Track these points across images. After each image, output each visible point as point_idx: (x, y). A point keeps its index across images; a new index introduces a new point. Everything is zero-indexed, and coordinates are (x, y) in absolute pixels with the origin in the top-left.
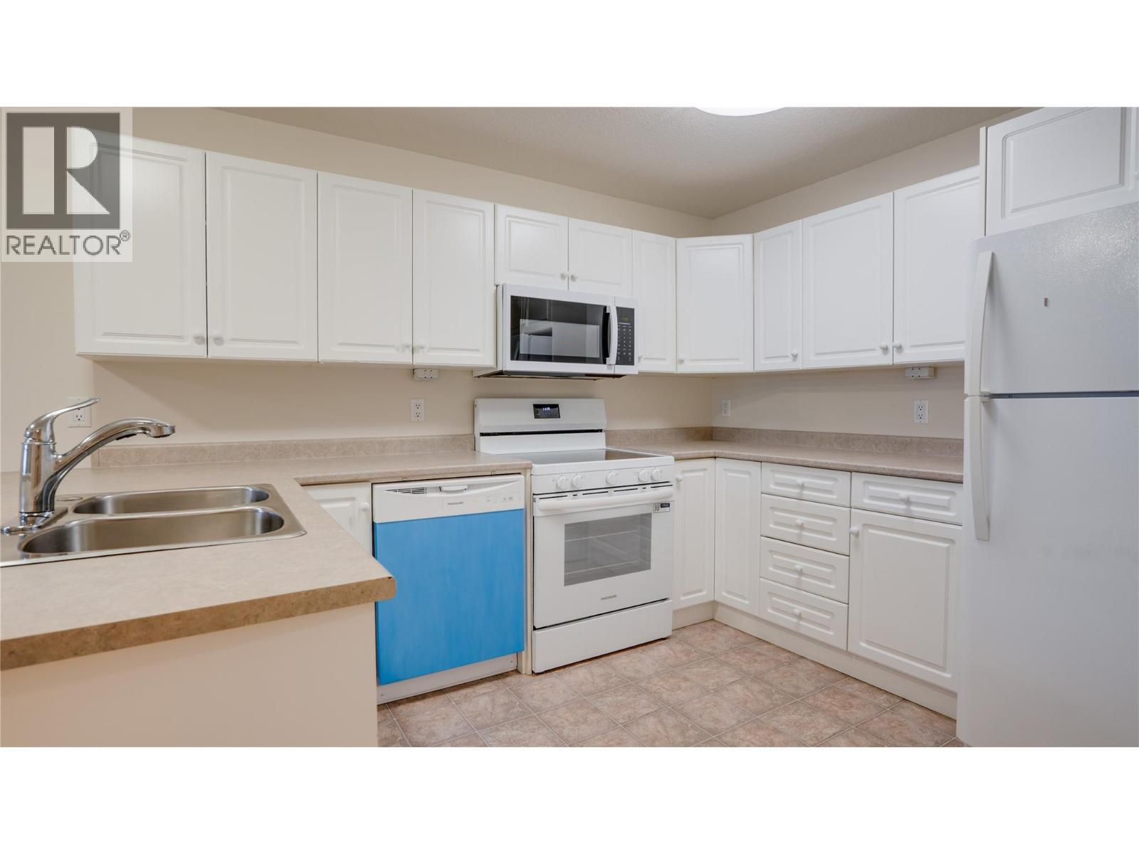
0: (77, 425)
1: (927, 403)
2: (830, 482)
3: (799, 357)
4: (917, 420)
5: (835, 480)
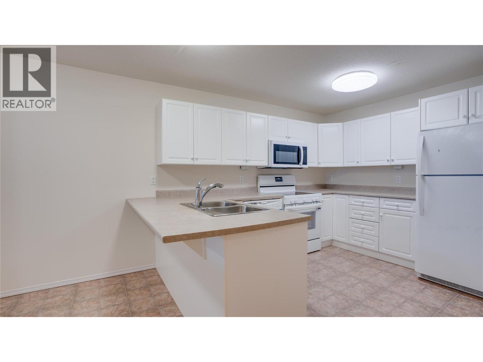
1: (400, 176)
2: (373, 201)
3: (359, 162)
4: (397, 182)
5: (374, 200)
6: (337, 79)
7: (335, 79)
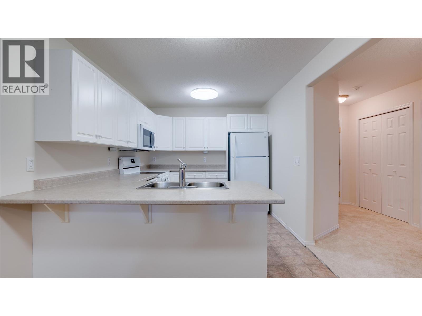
0: (30, 171)
1: (206, 158)
2: (201, 174)
3: (185, 148)
4: (204, 161)
5: (203, 173)
6: (193, 91)
7: (192, 91)
